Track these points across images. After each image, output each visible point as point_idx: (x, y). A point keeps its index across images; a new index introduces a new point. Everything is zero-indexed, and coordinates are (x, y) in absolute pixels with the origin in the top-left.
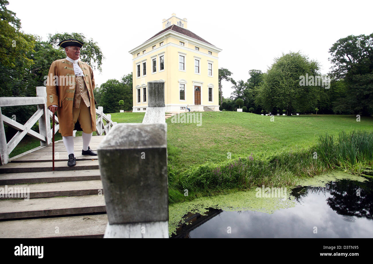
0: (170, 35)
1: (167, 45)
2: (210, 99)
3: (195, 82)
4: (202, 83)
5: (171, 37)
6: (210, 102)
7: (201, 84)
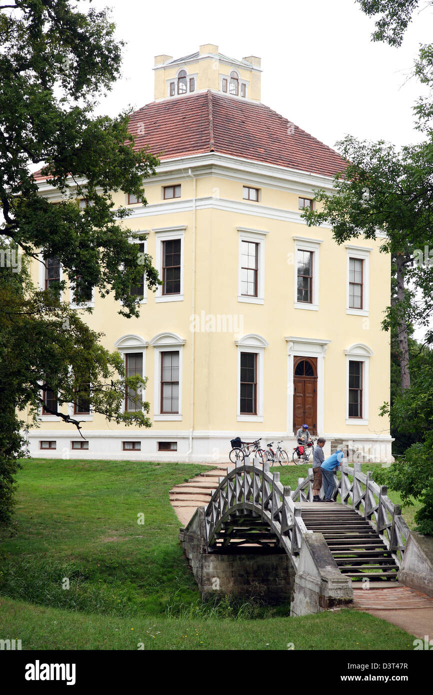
0: (213, 171)
1: (199, 203)
2: (355, 410)
3: (294, 342)
4: (322, 345)
5: (213, 175)
6: (355, 421)
7: (318, 349)
